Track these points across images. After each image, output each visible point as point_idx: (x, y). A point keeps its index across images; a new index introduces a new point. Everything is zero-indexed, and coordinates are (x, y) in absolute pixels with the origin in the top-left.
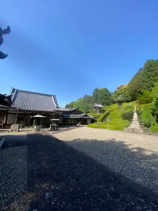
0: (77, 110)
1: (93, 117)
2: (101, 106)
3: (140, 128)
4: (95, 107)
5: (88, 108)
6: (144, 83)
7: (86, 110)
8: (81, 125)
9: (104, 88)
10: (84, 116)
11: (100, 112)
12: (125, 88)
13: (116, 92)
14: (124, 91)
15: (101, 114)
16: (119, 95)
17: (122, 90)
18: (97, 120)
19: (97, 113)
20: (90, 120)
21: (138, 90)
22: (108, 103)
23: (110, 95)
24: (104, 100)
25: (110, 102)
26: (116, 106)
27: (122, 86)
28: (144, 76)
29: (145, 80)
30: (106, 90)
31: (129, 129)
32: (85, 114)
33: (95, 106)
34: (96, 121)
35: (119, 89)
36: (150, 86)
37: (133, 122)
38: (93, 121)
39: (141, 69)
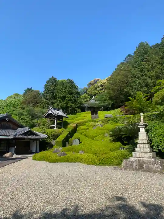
0: (7, 119)
1: (44, 136)
2: (61, 113)
3: (153, 159)
4: (49, 116)
5: (33, 117)
6: (134, 79)
7: (28, 119)
8: (15, 156)
9: (68, 80)
10: (26, 134)
11: (59, 125)
12: (101, 86)
13: (87, 90)
14: (101, 90)
15: (61, 130)
16: (91, 96)
17: (96, 88)
18: (53, 142)
19: (54, 127)
20: (38, 143)
21: (125, 90)
22: (74, 108)
23: (78, 93)
24: (67, 103)
25: (78, 107)
26: (87, 115)
27: (96, 81)
28: (135, 67)
29: (137, 74)
30: (71, 84)
31: (132, 162)
32: (27, 129)
33: (50, 112)
34: (51, 146)
35: (92, 87)
36: (144, 85)
37: (138, 146)
38: (44, 145)
39: (130, 56)
